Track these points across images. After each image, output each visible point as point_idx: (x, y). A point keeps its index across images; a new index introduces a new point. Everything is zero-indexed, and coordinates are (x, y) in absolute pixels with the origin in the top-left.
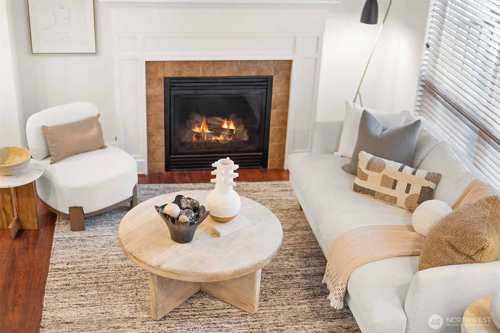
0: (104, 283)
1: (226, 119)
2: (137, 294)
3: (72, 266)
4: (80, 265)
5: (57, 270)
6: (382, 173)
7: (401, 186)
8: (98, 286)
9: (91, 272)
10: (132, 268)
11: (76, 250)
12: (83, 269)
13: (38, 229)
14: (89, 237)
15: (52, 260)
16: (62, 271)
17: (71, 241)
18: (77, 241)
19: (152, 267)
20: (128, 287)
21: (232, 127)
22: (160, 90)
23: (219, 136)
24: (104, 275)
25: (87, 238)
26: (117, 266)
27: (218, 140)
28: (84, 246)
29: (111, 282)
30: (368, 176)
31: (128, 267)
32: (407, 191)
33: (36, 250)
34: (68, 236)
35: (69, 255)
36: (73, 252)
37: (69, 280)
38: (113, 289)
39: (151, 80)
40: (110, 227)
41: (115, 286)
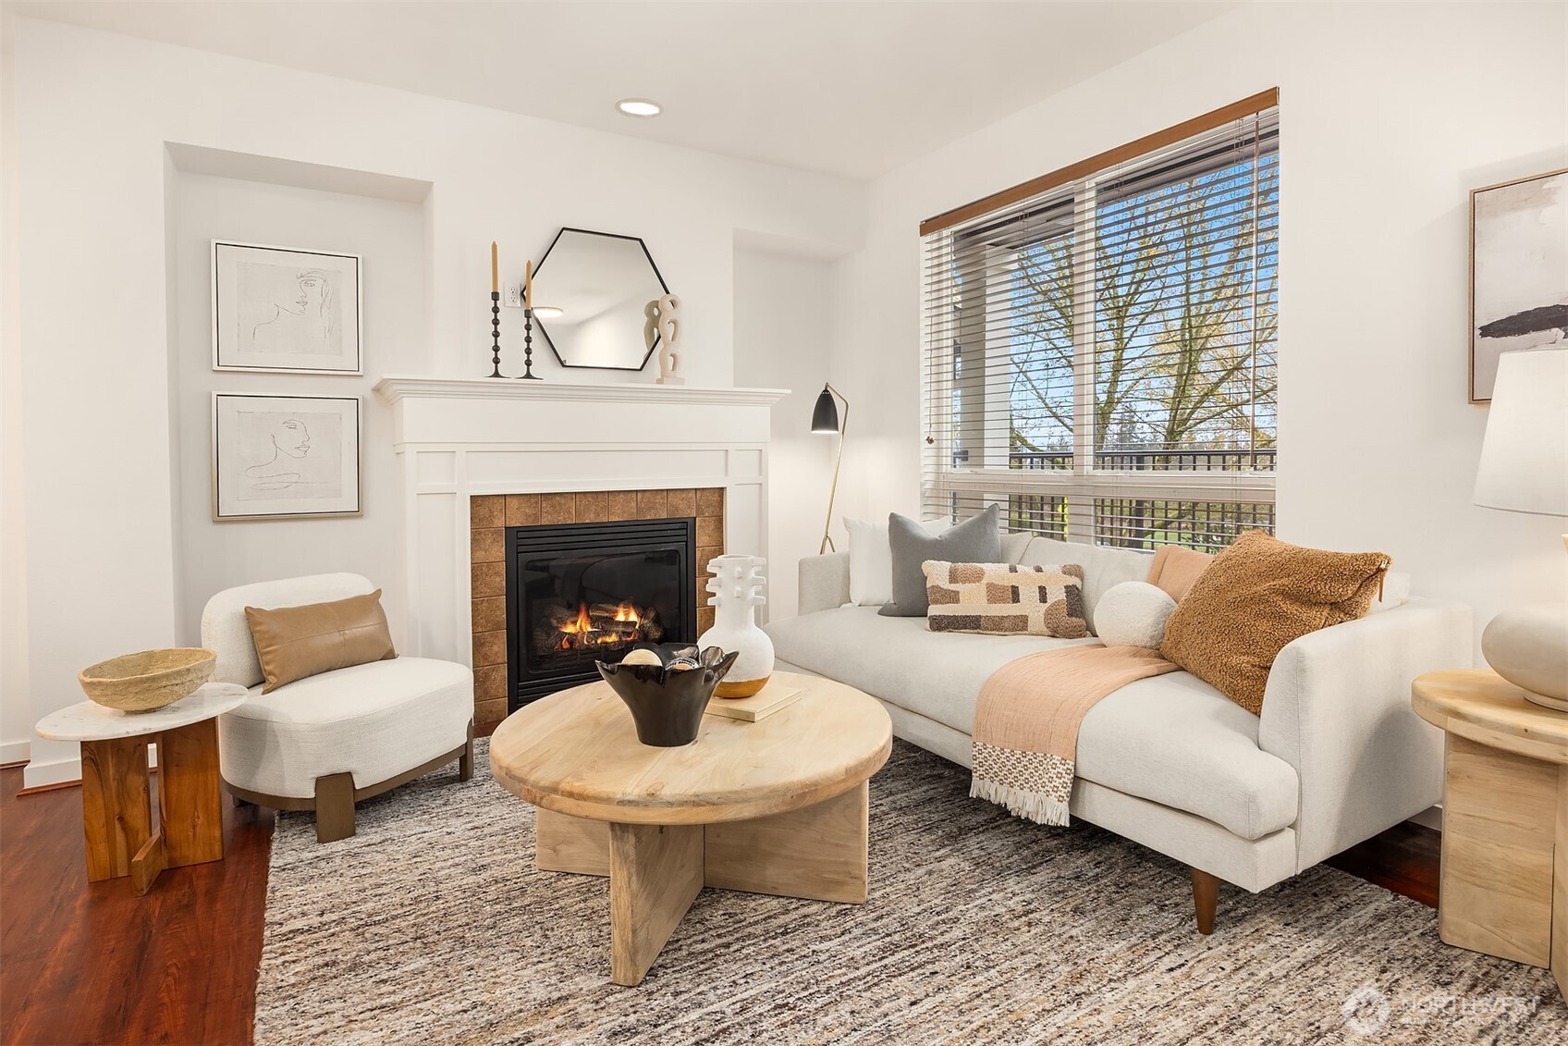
0: (443, 934)
1: (622, 604)
2: (546, 936)
3: (334, 916)
4: (359, 908)
5: (291, 936)
6: (984, 581)
7: (1029, 595)
8: (426, 944)
9: (395, 917)
10: (508, 883)
11: (341, 879)
12: (370, 916)
13: (223, 859)
14: (369, 845)
15: (268, 916)
16: (306, 934)
17: (323, 864)
18: (338, 861)
19: (630, 802)
20: (515, 925)
21: (633, 617)
22: (497, 552)
23: (610, 636)
24: (435, 915)
25: (367, 849)
26: (467, 886)
27: (606, 643)
28: (361, 865)
29: (460, 926)
30: (958, 593)
31: (496, 882)
32: (1043, 599)
33: (218, 904)
34: (310, 856)
35: (321, 894)
36: (334, 885)
37: (333, 951)
38: (473, 941)
39: (480, 533)
40: (420, 818)
41: (476, 933)
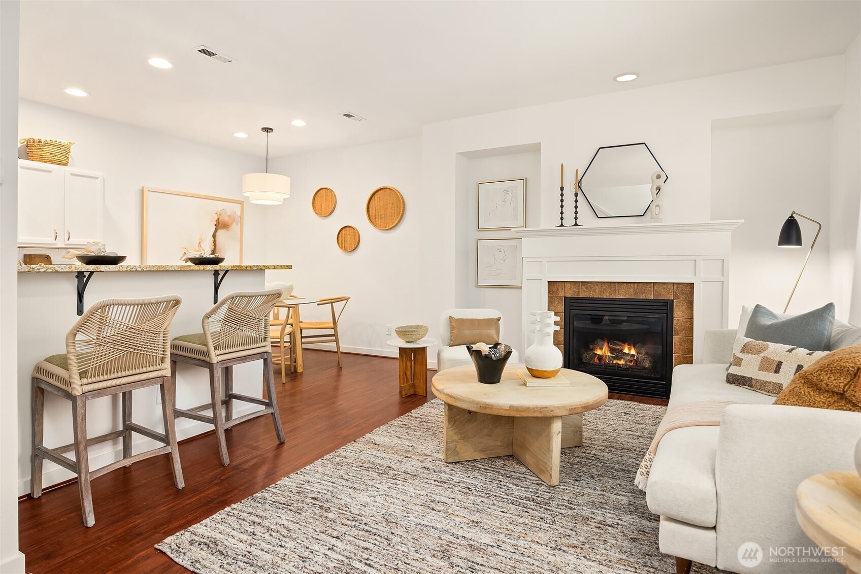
1: (627, 344)
6: (762, 355)
7: (788, 369)
13: (426, 396)
21: (633, 352)
22: (560, 308)
23: (620, 360)
27: (618, 364)
30: (743, 360)
39: (553, 299)
